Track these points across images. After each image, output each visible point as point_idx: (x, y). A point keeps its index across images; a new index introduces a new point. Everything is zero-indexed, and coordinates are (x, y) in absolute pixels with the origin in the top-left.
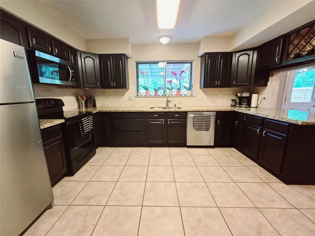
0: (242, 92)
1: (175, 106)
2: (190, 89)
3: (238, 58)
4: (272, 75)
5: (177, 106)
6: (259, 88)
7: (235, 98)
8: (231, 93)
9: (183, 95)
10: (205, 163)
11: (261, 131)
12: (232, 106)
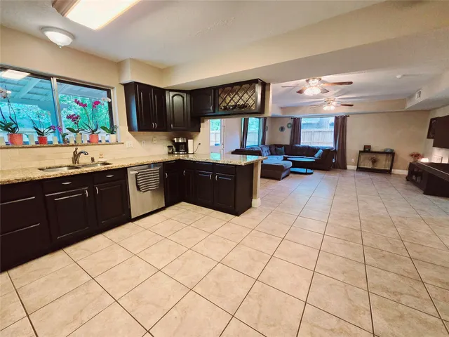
0: (178, 137)
1: (93, 159)
2: (112, 130)
3: (173, 97)
4: (203, 122)
5: (96, 161)
6: (192, 133)
7: (171, 145)
8: (165, 137)
9: (104, 142)
10: (171, 230)
11: (213, 177)
12: (169, 153)
